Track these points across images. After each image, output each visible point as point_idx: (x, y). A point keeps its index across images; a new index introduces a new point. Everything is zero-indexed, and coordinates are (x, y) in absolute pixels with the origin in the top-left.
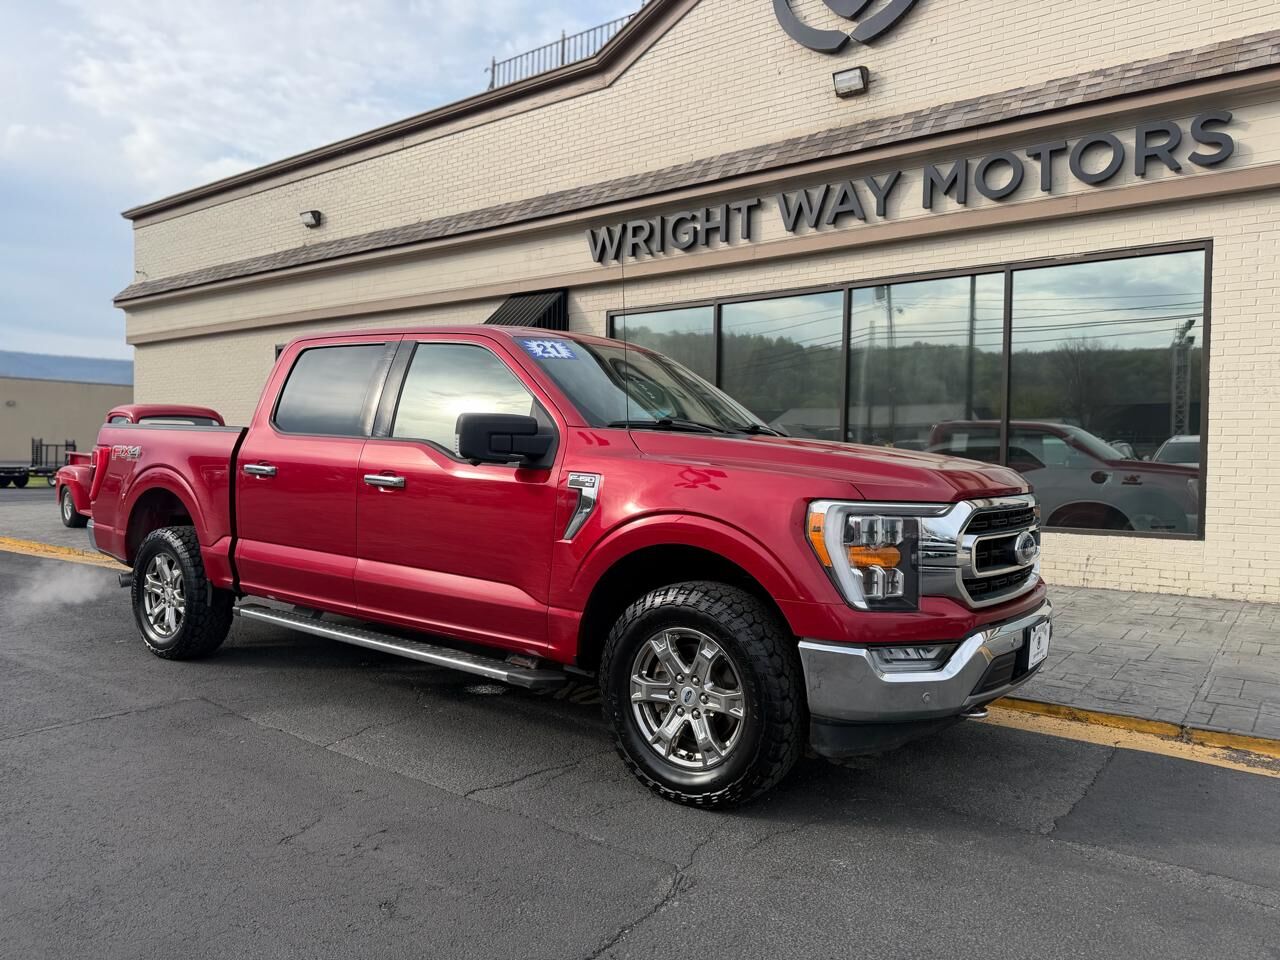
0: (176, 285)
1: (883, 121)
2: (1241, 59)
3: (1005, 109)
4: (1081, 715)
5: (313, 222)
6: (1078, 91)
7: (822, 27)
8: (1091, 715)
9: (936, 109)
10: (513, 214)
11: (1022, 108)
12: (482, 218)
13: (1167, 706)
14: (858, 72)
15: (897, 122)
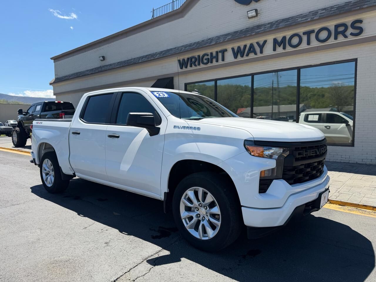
1: (262, 25)
2: (365, 4)
3: (296, 21)
6: (317, 15)
9: (277, 21)
10: (157, 56)
11: (301, 21)
12: (149, 57)
14: (254, 11)
15: (266, 26)
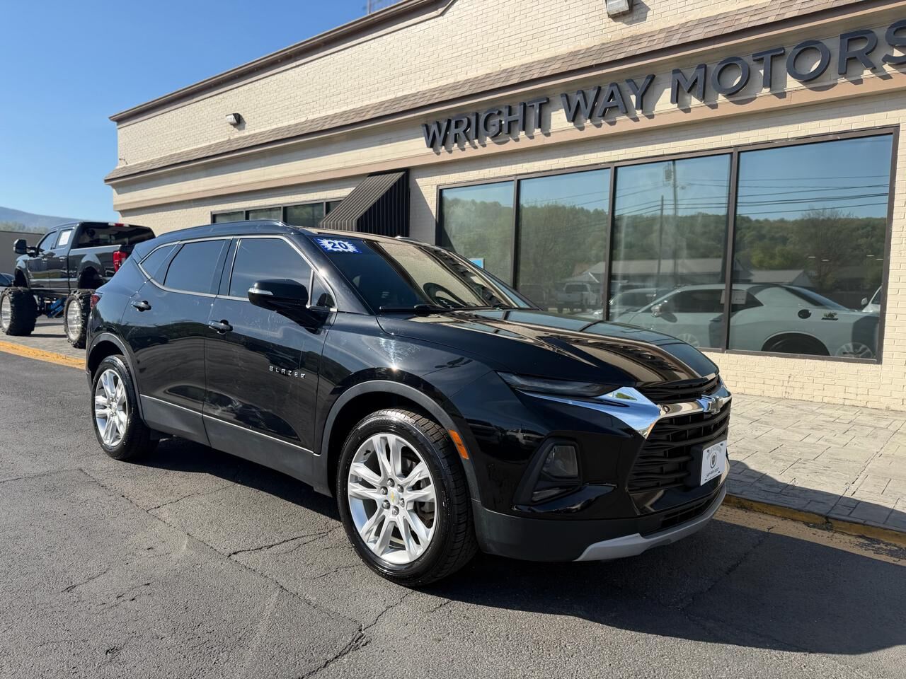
1: (643, 35)
3: (736, 23)
4: (747, 504)
5: (235, 121)
6: (795, 7)
9: (684, 25)
10: (370, 113)
11: (750, 22)
12: (349, 116)
15: (653, 36)
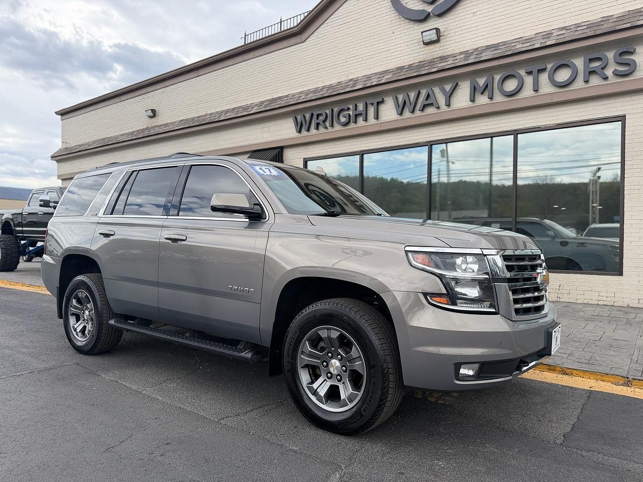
0: (83, 148)
1: (448, 56)
3: (513, 48)
4: (568, 371)
5: (152, 115)
6: (551, 39)
7: (416, 8)
8: (574, 371)
9: (476, 50)
10: (254, 108)
11: (522, 48)
12: (238, 111)
13: (617, 366)
14: (435, 31)
15: (456, 56)
